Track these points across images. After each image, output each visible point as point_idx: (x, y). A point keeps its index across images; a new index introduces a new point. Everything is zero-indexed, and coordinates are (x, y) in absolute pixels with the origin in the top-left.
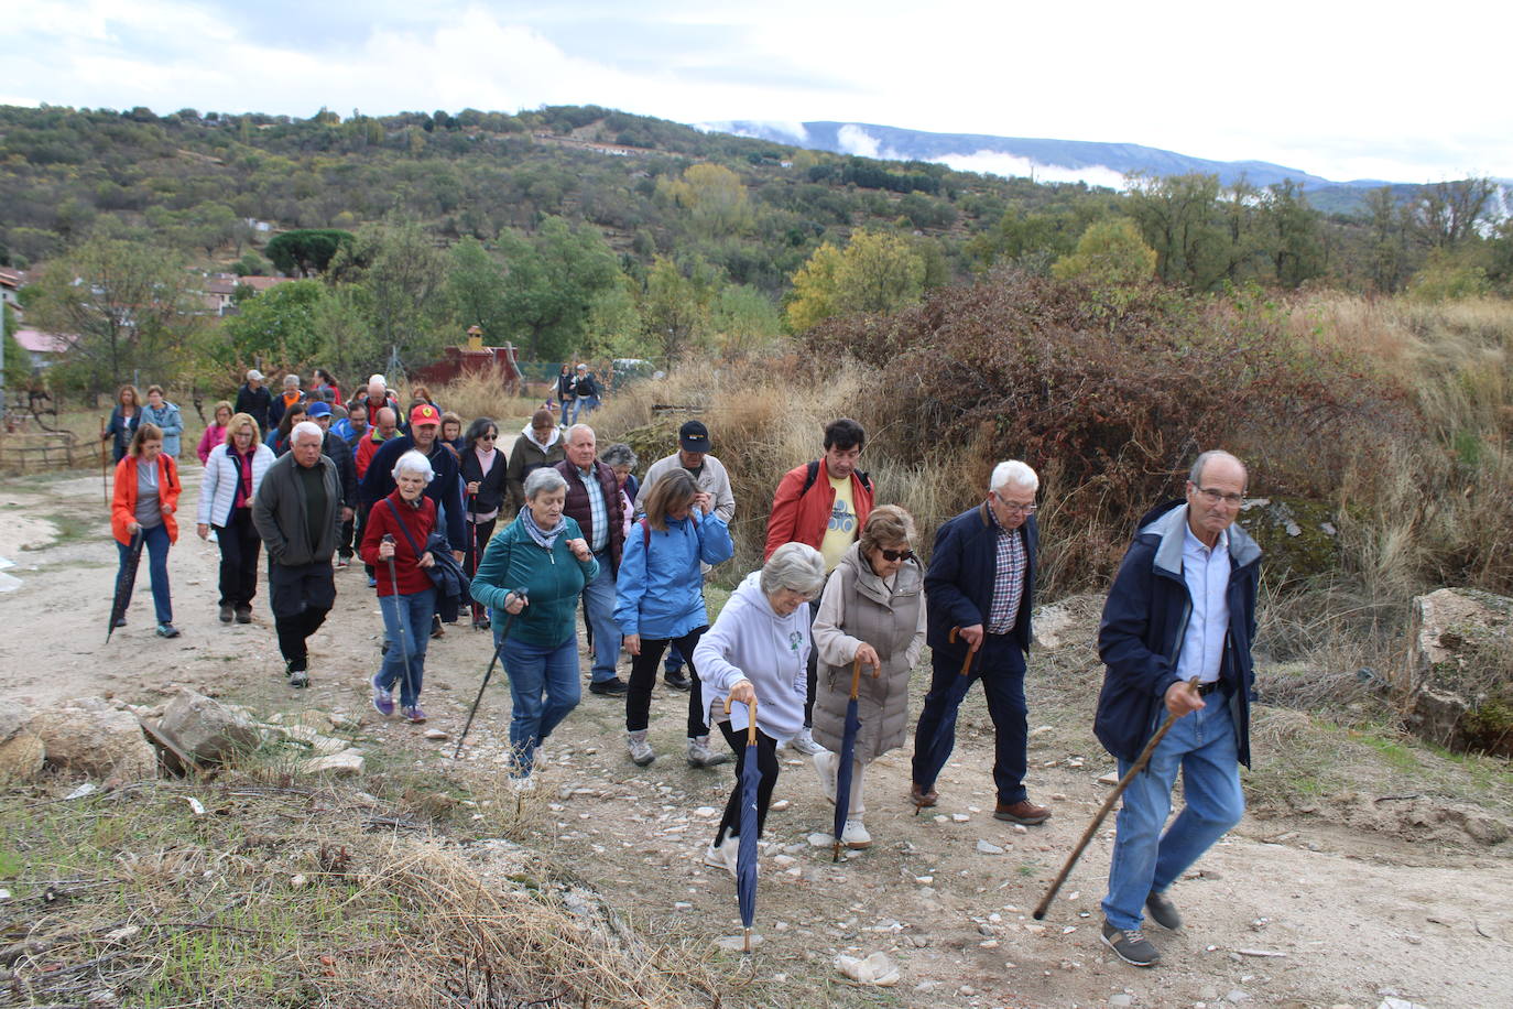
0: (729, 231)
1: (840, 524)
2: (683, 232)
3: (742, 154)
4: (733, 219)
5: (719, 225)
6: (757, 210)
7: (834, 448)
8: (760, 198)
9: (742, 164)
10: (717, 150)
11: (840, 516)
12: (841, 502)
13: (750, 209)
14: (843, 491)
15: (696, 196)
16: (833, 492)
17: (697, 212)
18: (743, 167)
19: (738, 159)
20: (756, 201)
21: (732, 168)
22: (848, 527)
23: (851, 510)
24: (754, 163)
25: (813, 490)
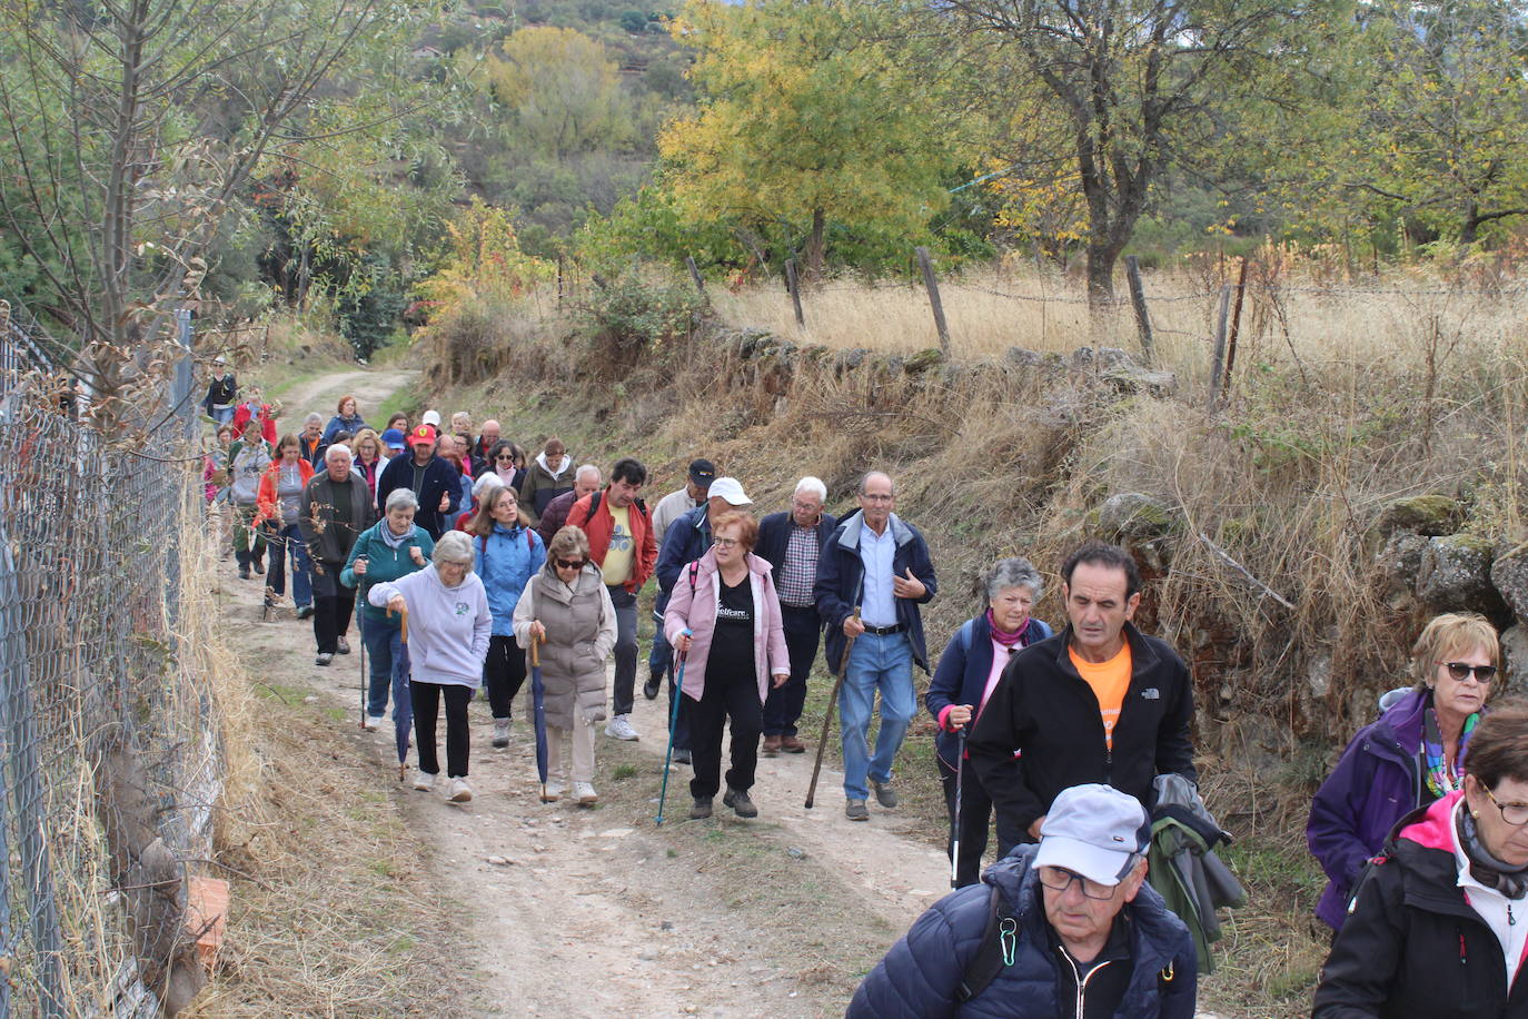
0: (588, 144)
1: (618, 545)
2: (503, 148)
3: (610, 17)
4: (591, 125)
5: (570, 134)
6: (638, 107)
7: (623, 480)
8: (644, 87)
9: (613, 32)
10: (566, 10)
11: (619, 537)
12: (619, 527)
13: (626, 105)
14: (621, 518)
15: (525, 83)
16: (612, 520)
17: (527, 111)
18: (612, 37)
19: (602, 24)
20: (636, 92)
21: (595, 38)
22: (625, 546)
23: (628, 532)
24: (631, 29)
25: (596, 518)
